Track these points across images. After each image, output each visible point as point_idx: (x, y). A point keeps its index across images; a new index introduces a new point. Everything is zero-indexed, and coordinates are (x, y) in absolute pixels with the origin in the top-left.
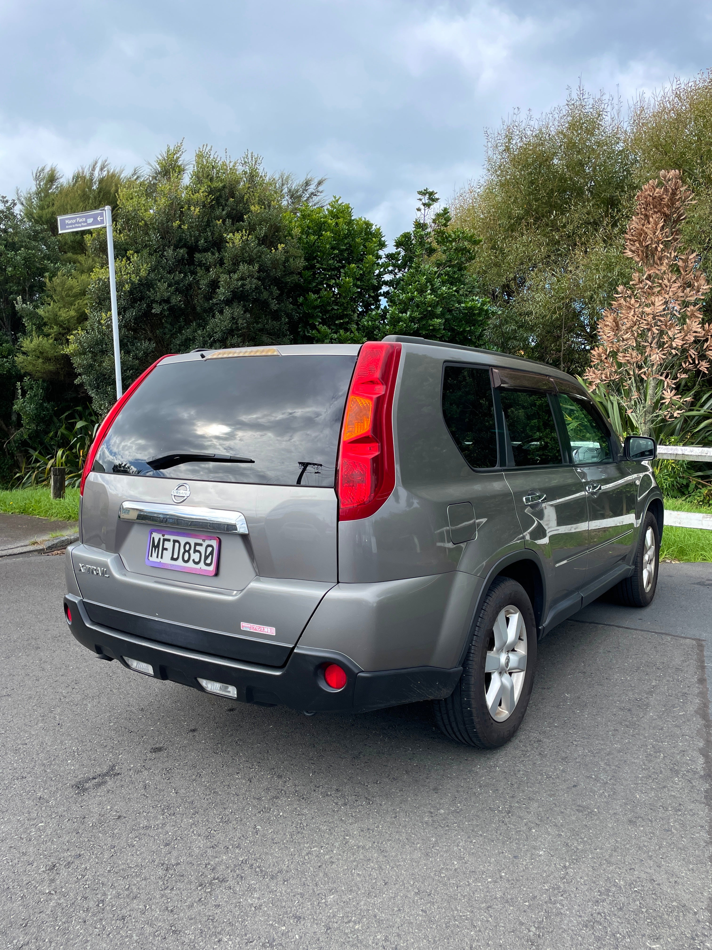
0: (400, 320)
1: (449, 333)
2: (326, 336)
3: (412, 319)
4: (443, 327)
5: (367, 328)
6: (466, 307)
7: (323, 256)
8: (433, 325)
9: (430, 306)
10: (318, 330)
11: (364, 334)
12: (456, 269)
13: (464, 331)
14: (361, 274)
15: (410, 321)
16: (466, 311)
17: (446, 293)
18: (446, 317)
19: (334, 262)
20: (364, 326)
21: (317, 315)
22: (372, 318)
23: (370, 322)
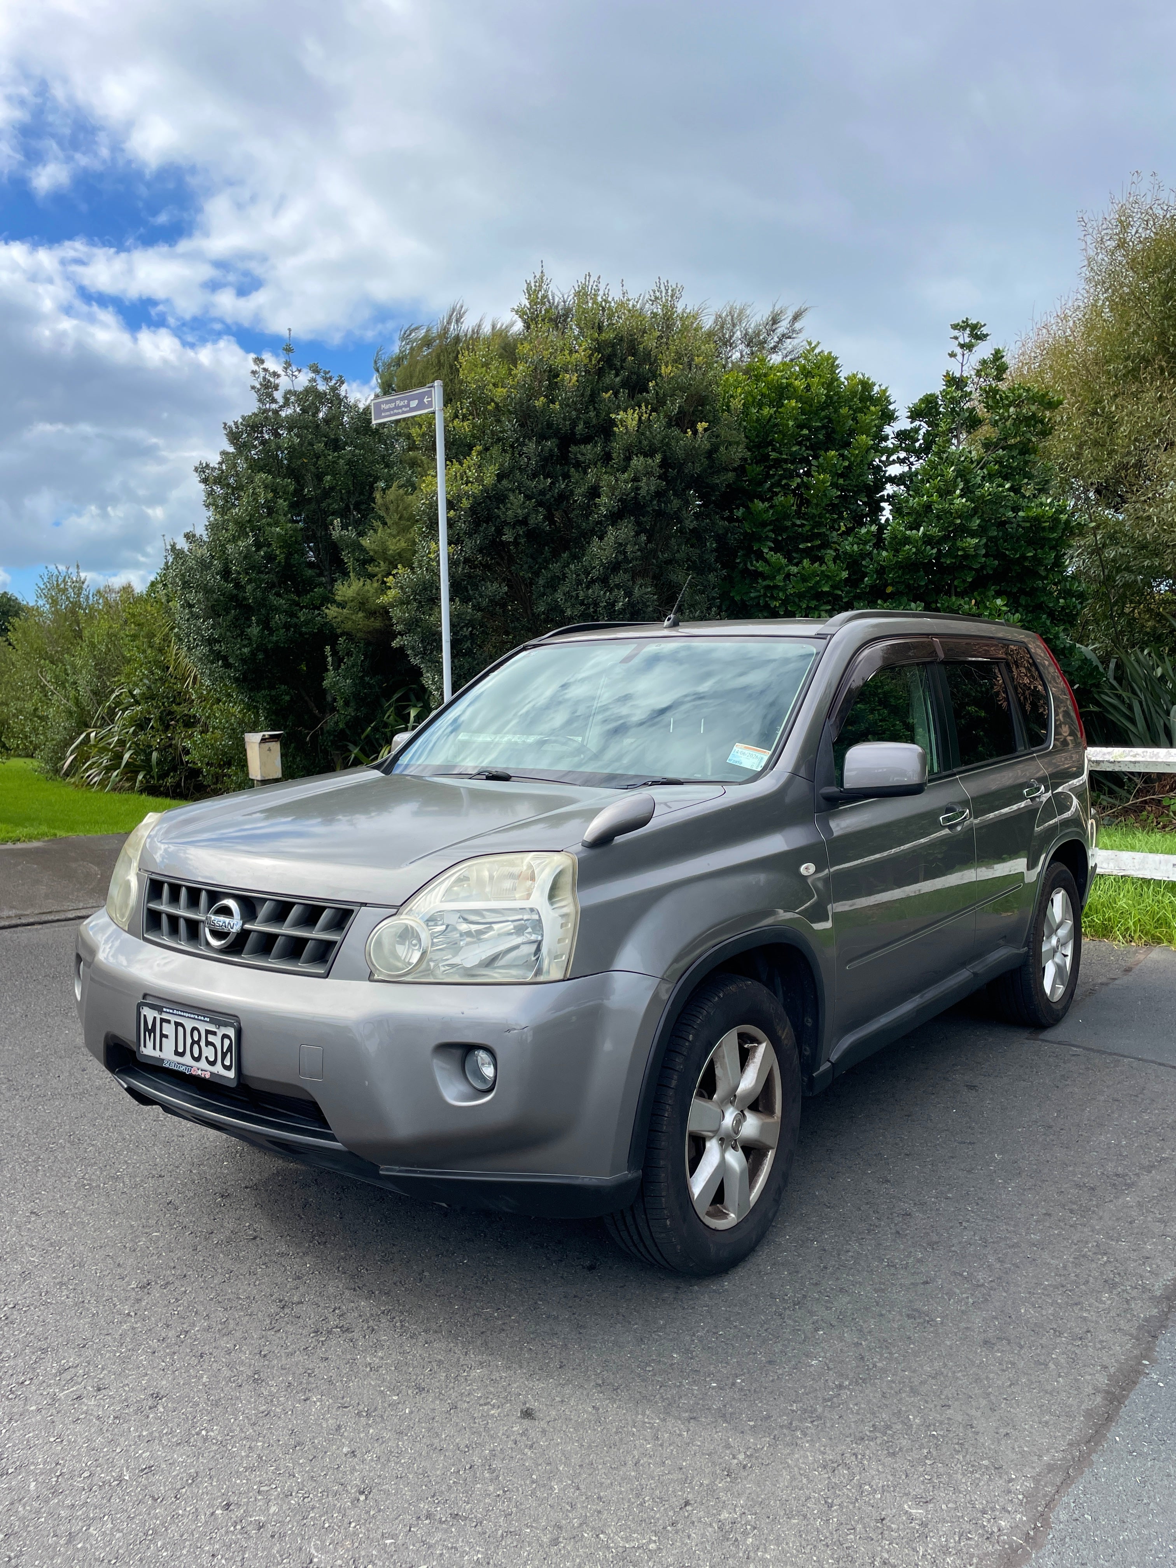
0: (907, 540)
1: (996, 562)
2: (779, 570)
3: (928, 540)
4: (984, 551)
5: (851, 556)
6: (1028, 517)
7: (783, 439)
8: (963, 549)
9: (959, 517)
10: (766, 561)
11: (845, 566)
12: (1015, 453)
13: (1024, 557)
14: (845, 467)
15: (924, 542)
16: (1028, 525)
17: (990, 494)
18: (990, 534)
19: (800, 449)
20: (845, 553)
21: (767, 537)
22: (861, 540)
23: (855, 547)
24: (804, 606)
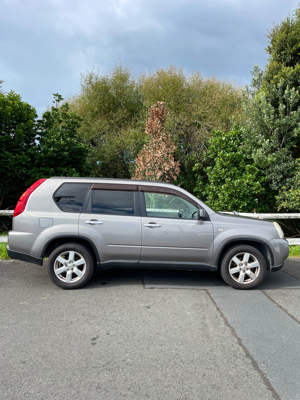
0: (48, 151)
1: (71, 159)
2: (8, 157)
3: (54, 151)
4: (68, 156)
5: (31, 154)
6: (78, 148)
7: (7, 117)
8: (64, 155)
9: (62, 146)
10: (4, 153)
11: (29, 157)
12: (72, 131)
13: (78, 158)
14: (26, 128)
15: (53, 152)
16: (78, 150)
17: (69, 141)
18: (70, 152)
19: (12, 121)
20: (29, 153)
21: (3, 146)
22: (33, 150)
23: (32, 151)
24: (17, 168)
